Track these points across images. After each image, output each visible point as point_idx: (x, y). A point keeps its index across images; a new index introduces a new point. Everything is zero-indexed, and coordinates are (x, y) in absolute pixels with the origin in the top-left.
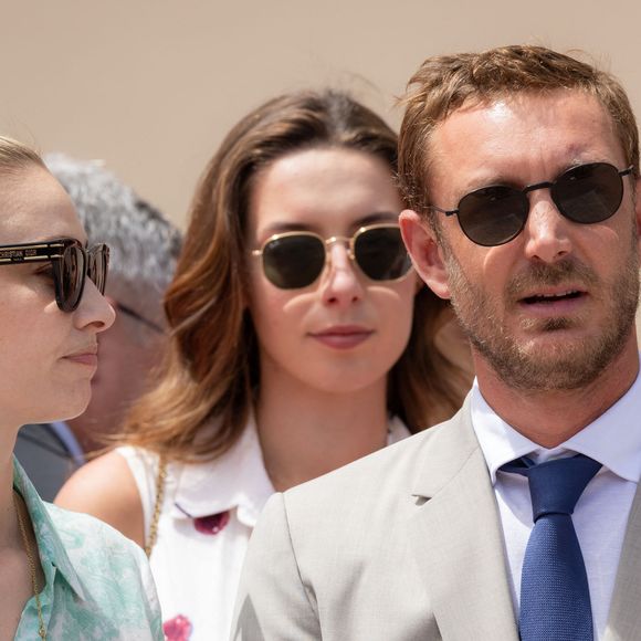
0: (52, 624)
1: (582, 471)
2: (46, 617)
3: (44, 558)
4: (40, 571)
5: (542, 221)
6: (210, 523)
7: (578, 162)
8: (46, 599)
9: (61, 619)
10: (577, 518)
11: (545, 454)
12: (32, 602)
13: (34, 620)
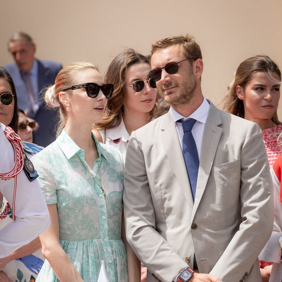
0: (101, 164)
1: (193, 122)
2: (100, 163)
3: (98, 151)
4: (98, 153)
5: (164, 73)
6: (117, 141)
7: (169, 62)
8: (99, 159)
9: (102, 163)
10: (192, 132)
11: (185, 119)
12: (97, 160)
13: (97, 163)
